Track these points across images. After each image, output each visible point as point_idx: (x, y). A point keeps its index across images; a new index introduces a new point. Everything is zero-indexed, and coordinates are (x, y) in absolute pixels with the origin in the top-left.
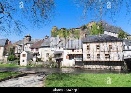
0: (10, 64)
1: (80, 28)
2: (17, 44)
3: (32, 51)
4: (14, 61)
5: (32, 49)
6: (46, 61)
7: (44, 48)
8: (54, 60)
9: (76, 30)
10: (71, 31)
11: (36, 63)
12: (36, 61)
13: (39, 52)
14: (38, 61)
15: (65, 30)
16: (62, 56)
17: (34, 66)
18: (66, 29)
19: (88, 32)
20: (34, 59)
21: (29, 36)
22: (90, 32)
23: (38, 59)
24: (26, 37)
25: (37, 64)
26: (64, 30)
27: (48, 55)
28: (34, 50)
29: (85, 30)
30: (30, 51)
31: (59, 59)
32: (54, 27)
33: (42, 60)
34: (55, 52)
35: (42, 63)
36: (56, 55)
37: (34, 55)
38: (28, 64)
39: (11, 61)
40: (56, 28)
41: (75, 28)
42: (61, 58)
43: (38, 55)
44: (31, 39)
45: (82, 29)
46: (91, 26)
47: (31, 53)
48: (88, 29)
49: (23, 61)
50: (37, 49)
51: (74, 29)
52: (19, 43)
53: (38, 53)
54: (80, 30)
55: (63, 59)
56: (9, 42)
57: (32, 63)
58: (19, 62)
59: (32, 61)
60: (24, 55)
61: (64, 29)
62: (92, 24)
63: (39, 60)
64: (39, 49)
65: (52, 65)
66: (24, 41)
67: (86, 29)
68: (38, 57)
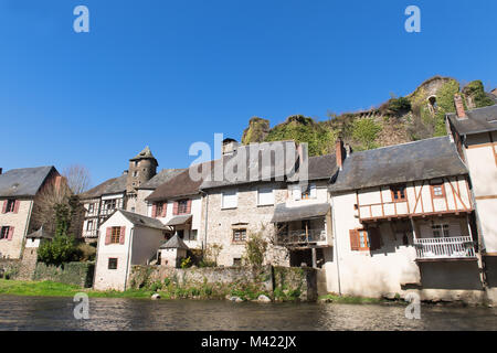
0: (49, 282)
1: (377, 113)
2: (97, 194)
3: (158, 213)
4: (66, 265)
5: (159, 203)
6: (230, 263)
7: (217, 196)
8: (277, 256)
9: (358, 120)
10: (334, 128)
11: (175, 278)
12: (178, 266)
13: (191, 218)
14: (189, 265)
15: (305, 124)
16: (325, 233)
17: (164, 293)
18: (310, 120)
19: (422, 128)
20: (169, 255)
21: (147, 155)
22: (428, 127)
23: (189, 252)
24: (137, 161)
25: (181, 281)
26: (301, 126)
27: (239, 231)
28: (170, 207)
29: (404, 118)
30: (150, 216)
31: (310, 250)
32: (256, 120)
33: (210, 258)
34: (277, 211)
35: (212, 278)
36: (287, 228)
37: (168, 235)
38: (134, 284)
39: (53, 268)
40: (264, 126)
41: (354, 112)
42: (320, 243)
43: (186, 234)
44: (158, 170)
45: (389, 115)
46: (433, 100)
47: (153, 226)
48: (417, 112)
49: (113, 263)
50: (183, 201)
51: (351, 117)
52: (105, 192)
53: (190, 221)
54: (378, 120)
55: (330, 249)
56: (58, 178)
57: (154, 275)
58: (91, 271)
59: (159, 263)
60: (116, 235)
61: (301, 120)
62: (434, 90)
63: (192, 259)
64: (193, 202)
65: (269, 285)
66: (124, 181)
67: (410, 115)
68: (191, 244)
